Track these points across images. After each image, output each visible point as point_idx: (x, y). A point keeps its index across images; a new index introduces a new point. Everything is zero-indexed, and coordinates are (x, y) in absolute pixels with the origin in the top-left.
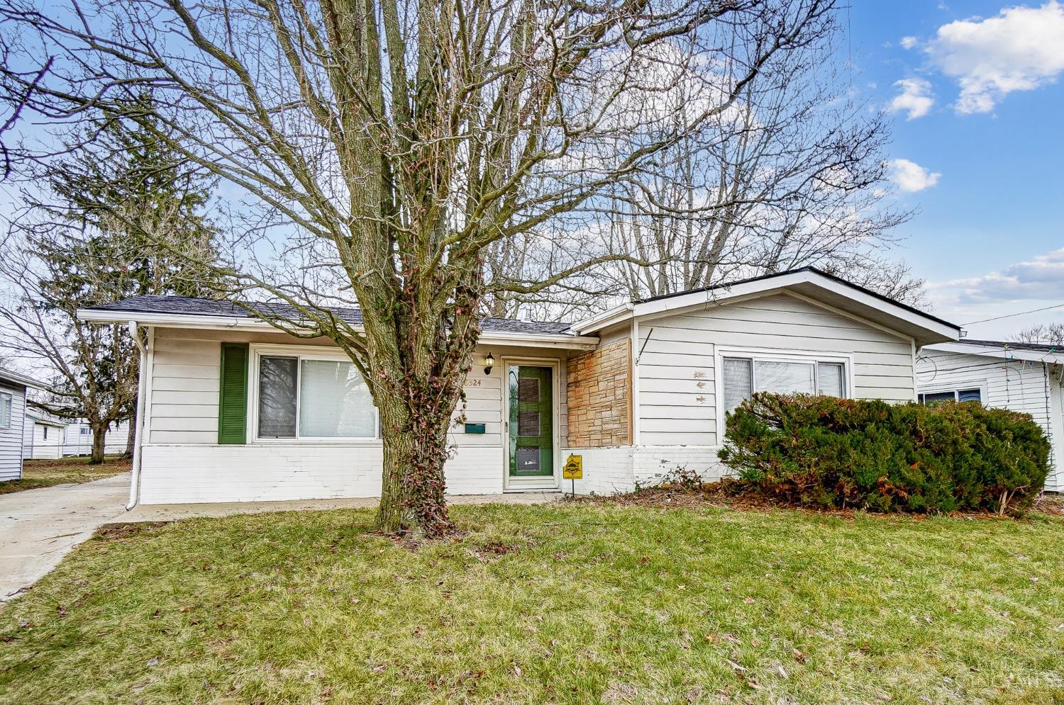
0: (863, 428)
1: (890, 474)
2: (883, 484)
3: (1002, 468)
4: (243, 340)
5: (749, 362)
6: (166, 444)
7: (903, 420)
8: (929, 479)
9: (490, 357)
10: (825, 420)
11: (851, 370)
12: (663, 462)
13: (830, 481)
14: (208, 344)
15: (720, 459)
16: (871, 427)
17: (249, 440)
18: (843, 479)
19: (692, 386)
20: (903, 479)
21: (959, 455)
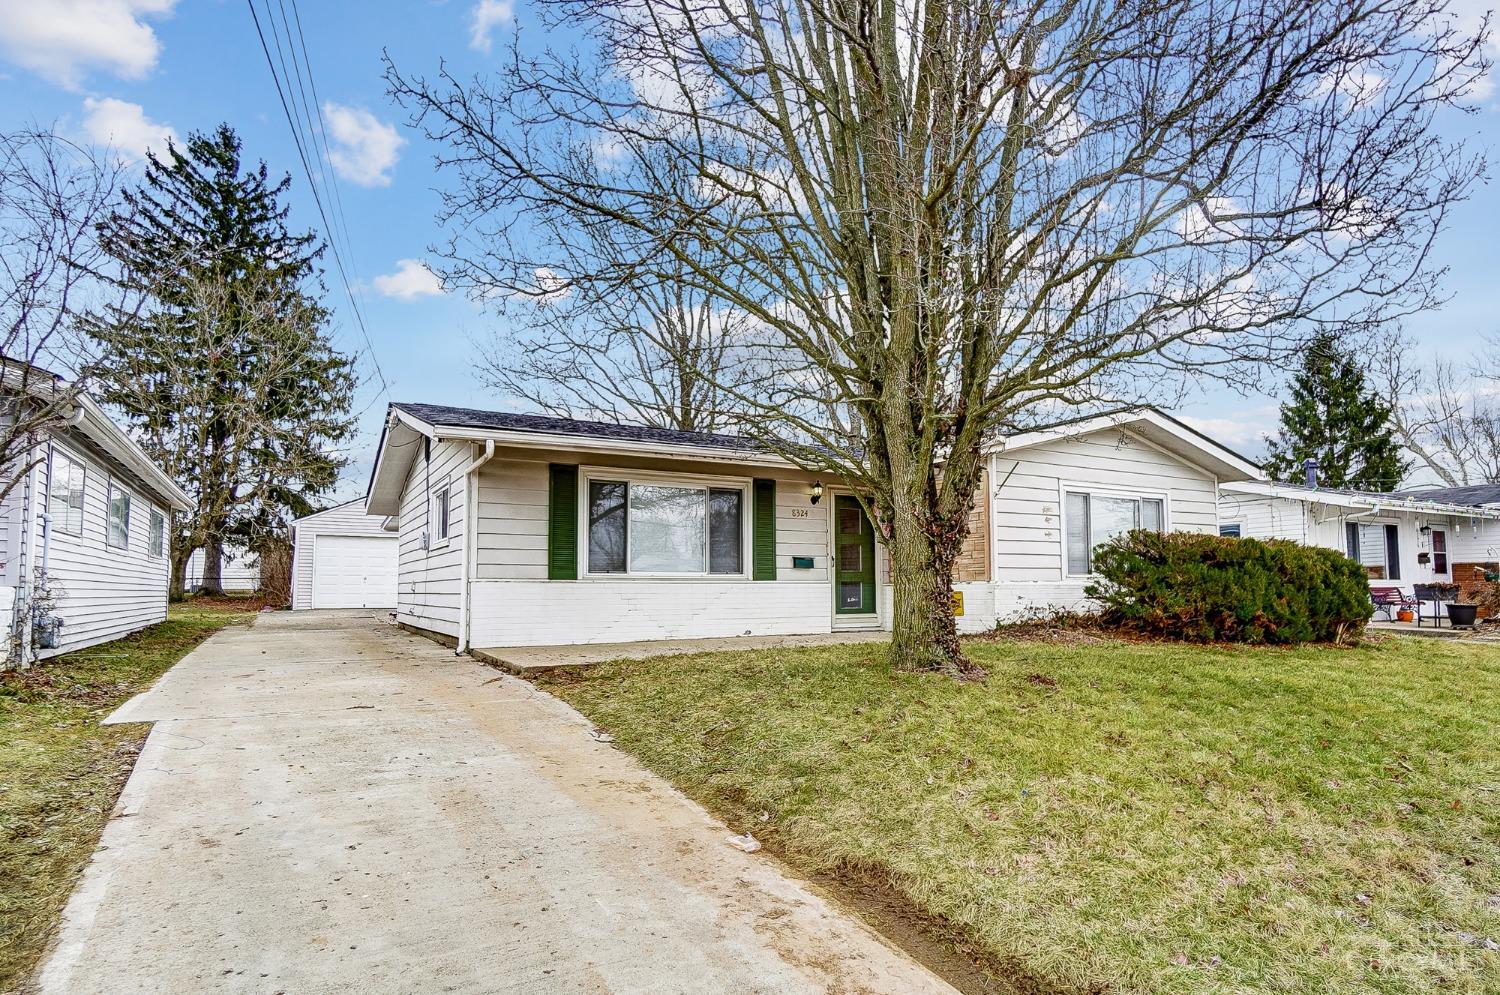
0: (1241, 565)
1: (1265, 609)
2: (1258, 618)
3: (1346, 602)
4: (571, 462)
5: (1086, 497)
6: (495, 580)
7: (1273, 558)
8: (1293, 613)
9: (818, 485)
10: (1205, 557)
11: (1169, 507)
12: (1020, 598)
13: (1214, 616)
14: (530, 466)
15: (1085, 595)
16: (1248, 564)
17: (580, 576)
18: (1226, 613)
19: (1040, 521)
20: (1275, 613)
21: (1313, 589)
